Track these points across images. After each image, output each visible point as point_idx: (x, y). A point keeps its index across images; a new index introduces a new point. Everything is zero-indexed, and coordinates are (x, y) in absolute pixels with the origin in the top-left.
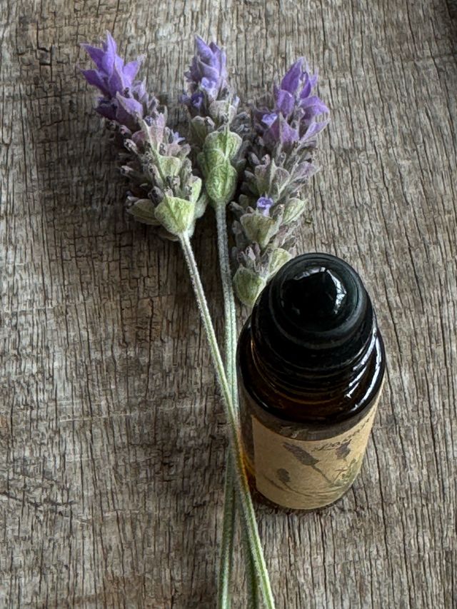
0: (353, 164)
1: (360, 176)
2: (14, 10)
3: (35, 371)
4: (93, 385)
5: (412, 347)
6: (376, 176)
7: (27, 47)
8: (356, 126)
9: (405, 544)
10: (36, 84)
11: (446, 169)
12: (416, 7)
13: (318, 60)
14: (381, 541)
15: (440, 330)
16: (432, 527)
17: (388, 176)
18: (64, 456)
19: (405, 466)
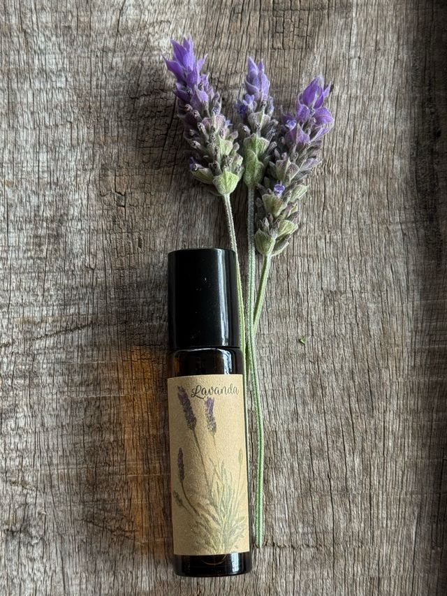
0: (336, 303)
1: (340, 313)
2: (98, 157)
3: (112, 439)
4: (151, 452)
5: (363, 440)
6: (351, 314)
7: (107, 190)
8: (340, 273)
9: (345, 570)
10: (114, 221)
11: (400, 313)
12: (393, 181)
13: (319, 218)
14: (330, 567)
15: (382, 430)
16: (363, 561)
17: (360, 315)
18: (131, 500)
19: (350, 520)
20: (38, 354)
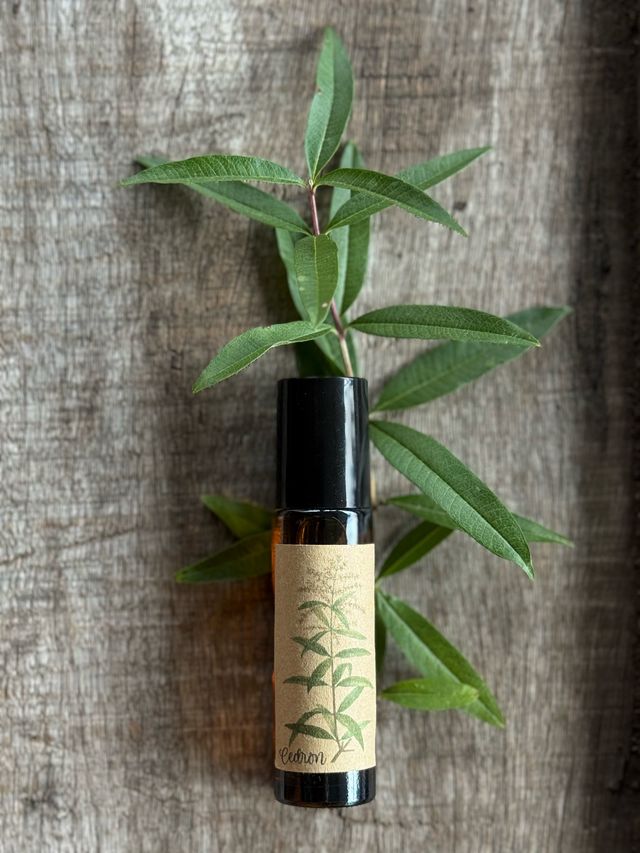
20: (66, 567)
